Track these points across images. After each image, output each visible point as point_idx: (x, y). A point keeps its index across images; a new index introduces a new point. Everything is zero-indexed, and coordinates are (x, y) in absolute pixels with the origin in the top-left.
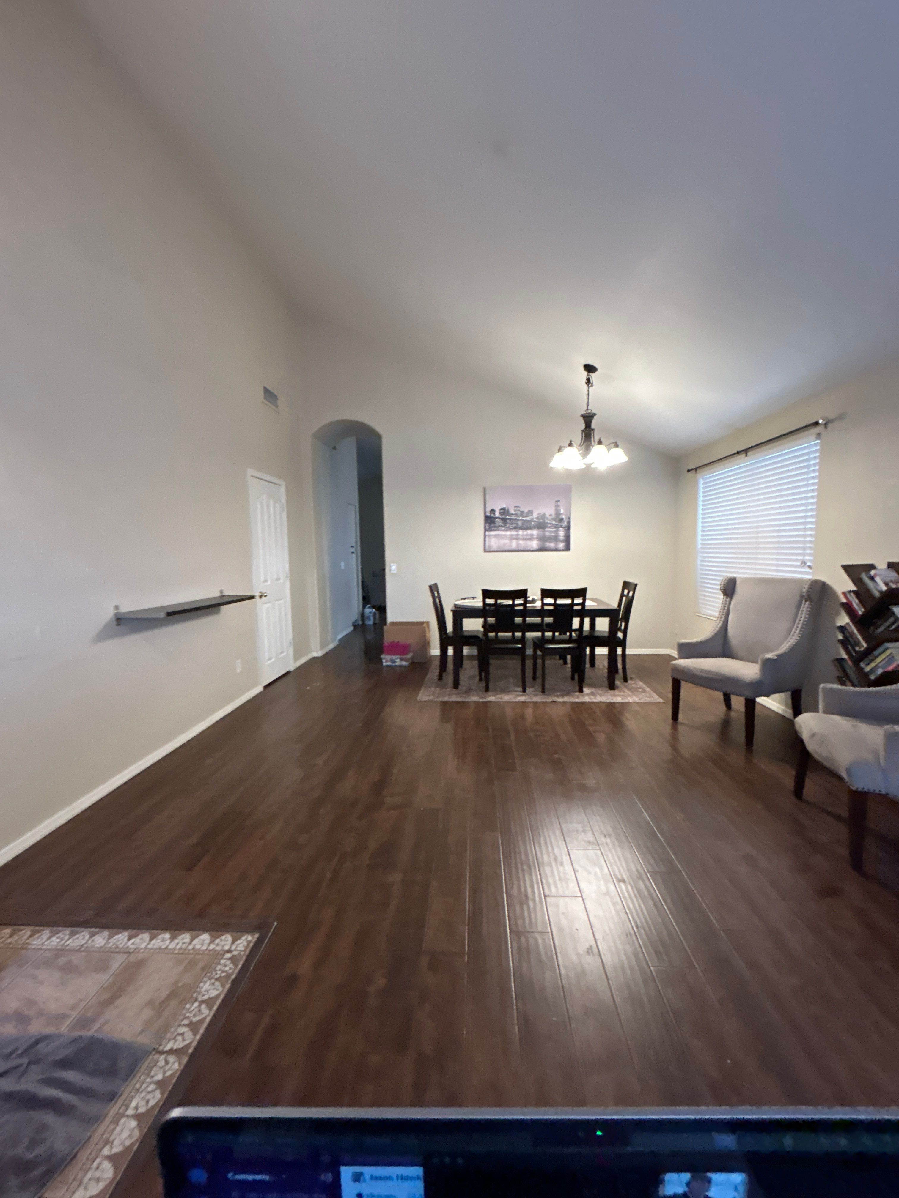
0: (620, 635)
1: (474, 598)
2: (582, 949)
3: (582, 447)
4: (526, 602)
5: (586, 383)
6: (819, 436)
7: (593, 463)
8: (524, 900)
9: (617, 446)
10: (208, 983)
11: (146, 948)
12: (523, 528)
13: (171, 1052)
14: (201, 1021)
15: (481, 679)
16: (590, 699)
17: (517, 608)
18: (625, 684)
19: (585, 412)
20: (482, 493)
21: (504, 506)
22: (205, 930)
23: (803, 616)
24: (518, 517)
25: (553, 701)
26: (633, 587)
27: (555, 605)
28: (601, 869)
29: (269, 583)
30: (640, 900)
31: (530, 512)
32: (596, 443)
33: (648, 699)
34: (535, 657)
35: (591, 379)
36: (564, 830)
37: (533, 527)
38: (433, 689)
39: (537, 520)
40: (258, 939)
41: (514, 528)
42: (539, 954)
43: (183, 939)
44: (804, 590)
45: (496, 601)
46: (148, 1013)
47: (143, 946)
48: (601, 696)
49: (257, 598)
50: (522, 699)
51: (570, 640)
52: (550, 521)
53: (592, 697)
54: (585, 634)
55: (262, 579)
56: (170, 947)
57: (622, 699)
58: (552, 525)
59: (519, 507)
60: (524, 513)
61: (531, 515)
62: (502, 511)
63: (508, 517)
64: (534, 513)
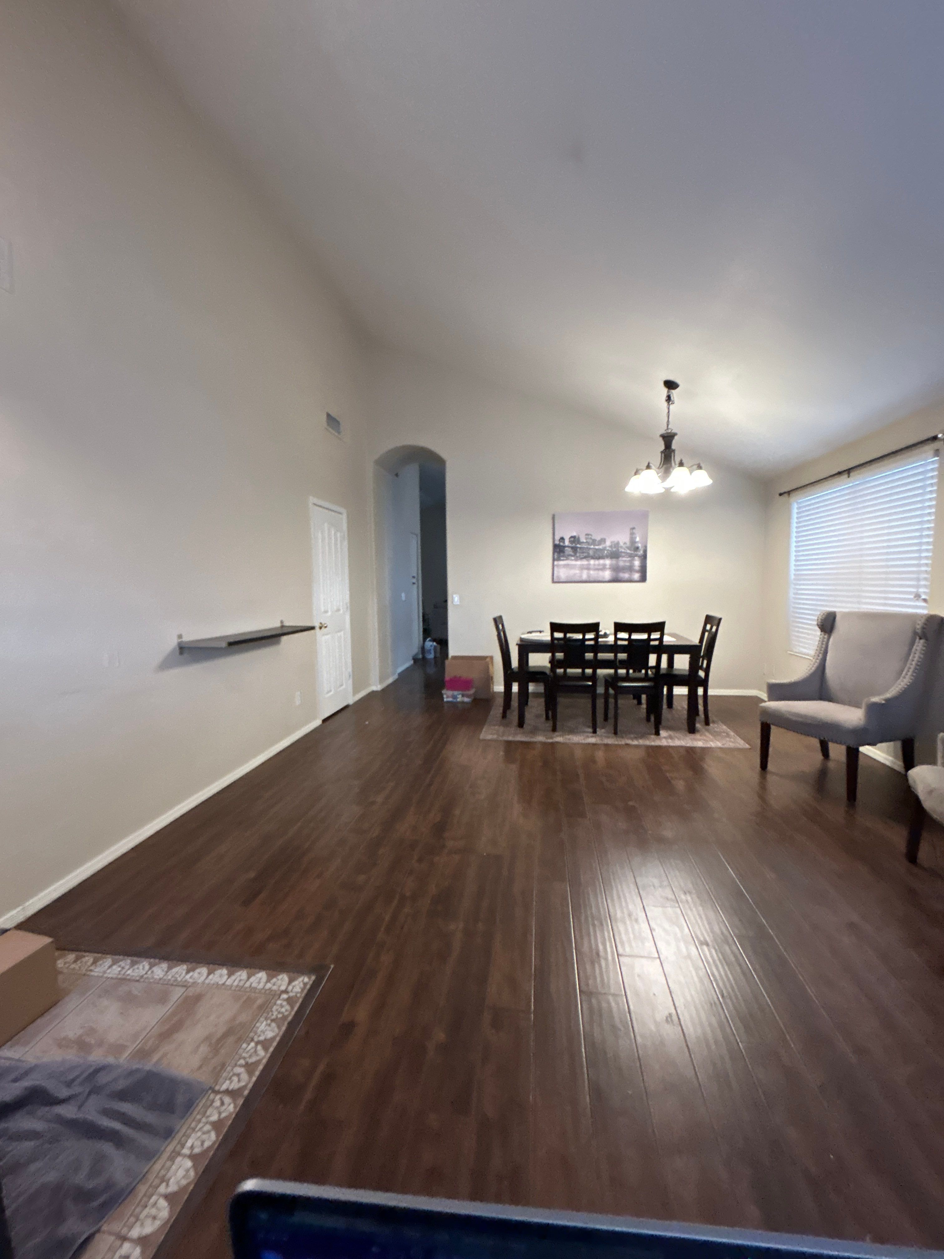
0: (702, 674)
1: (540, 632)
2: (661, 1015)
3: (661, 469)
4: (597, 636)
5: (666, 401)
6: (937, 453)
7: (673, 487)
8: (596, 957)
9: (700, 467)
10: (265, 1023)
11: (203, 983)
12: (594, 557)
13: (228, 1092)
14: (258, 1062)
15: (547, 718)
16: (667, 742)
17: (587, 643)
18: (707, 727)
19: (665, 432)
20: (551, 521)
21: (574, 534)
22: (262, 968)
23: (917, 656)
24: (590, 545)
25: (627, 744)
26: (716, 622)
27: (629, 640)
28: (682, 930)
29: (329, 613)
30: (726, 968)
31: (603, 541)
32: (677, 466)
33: (732, 745)
34: (606, 695)
35: (671, 395)
36: (639, 884)
38: (496, 727)
39: (610, 549)
40: (314, 982)
41: (585, 557)
42: (611, 1017)
43: (240, 976)
44: (918, 627)
45: (565, 635)
46: (204, 1049)
47: (200, 981)
48: (679, 739)
49: (317, 629)
50: (592, 740)
51: (646, 678)
52: (625, 549)
53: (670, 741)
54: (662, 672)
55: (323, 610)
56: (227, 983)
57: (704, 743)
58: (626, 554)
59: (591, 535)
60: (596, 540)
61: (604, 544)
62: (572, 539)
63: (578, 546)
64: (606, 541)
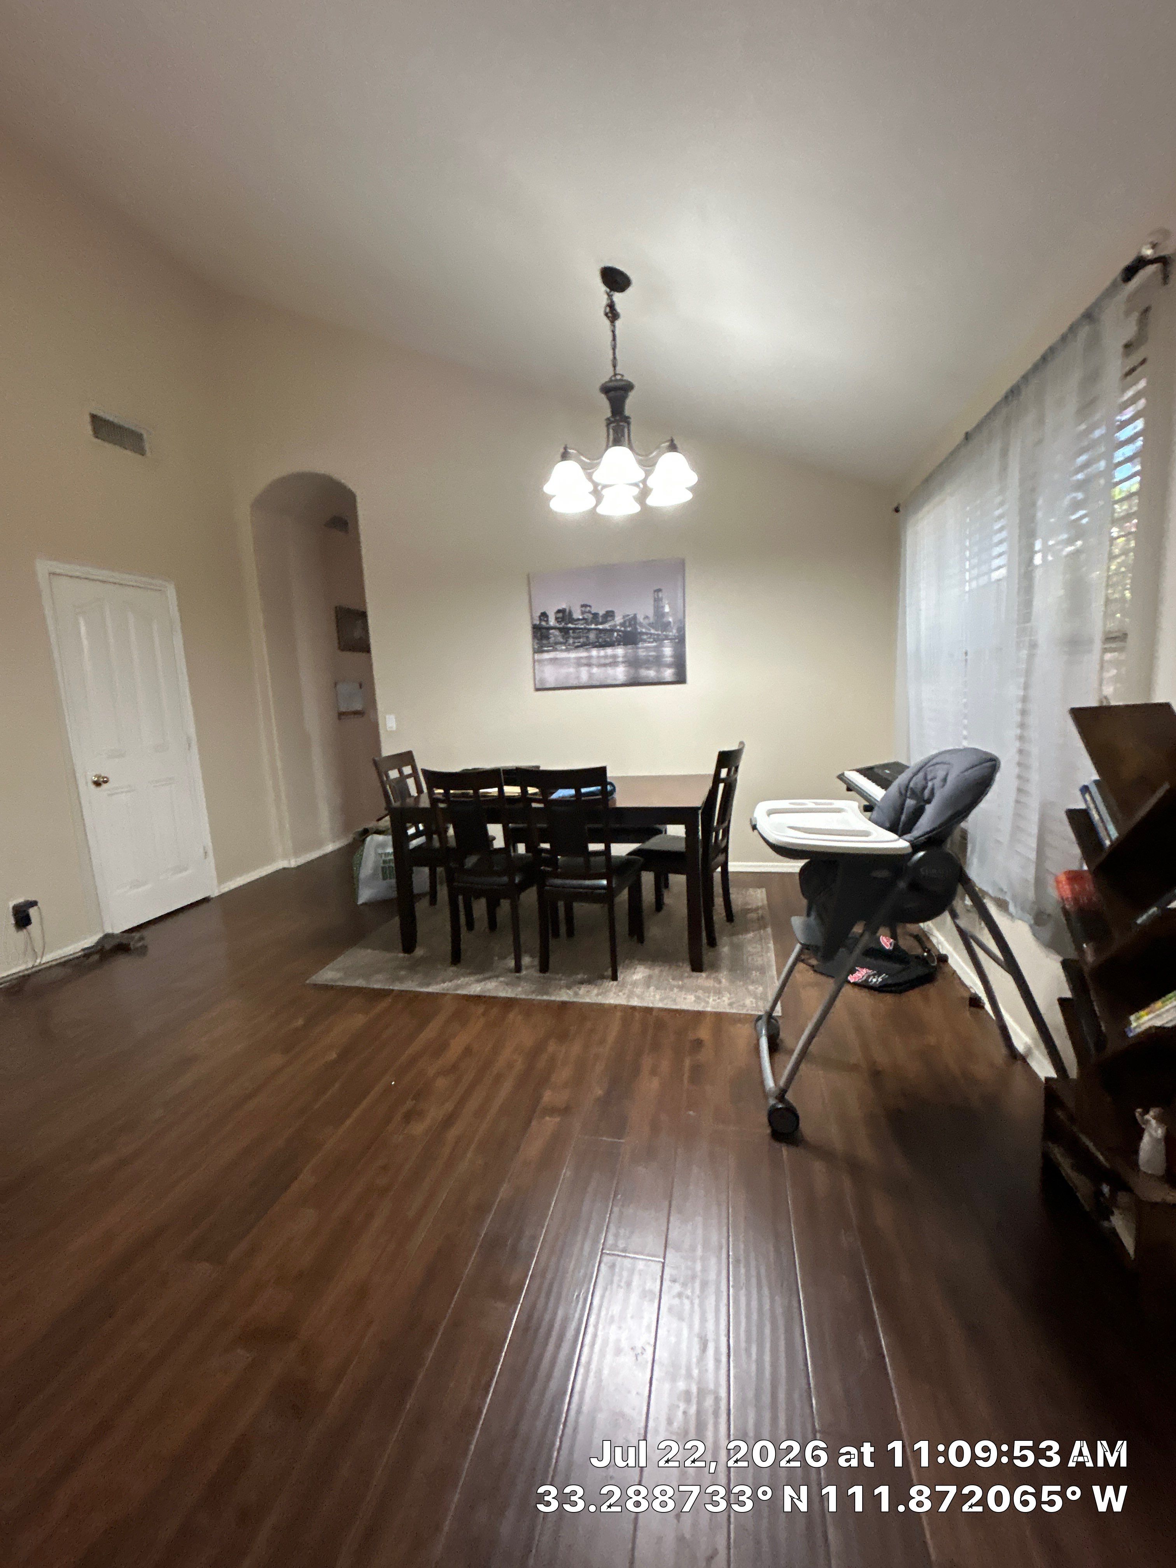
5: (606, 314)
9: (673, 447)
12: (597, 644)
16: (624, 996)
19: (610, 380)
20: (525, 585)
21: (564, 606)
24: (588, 625)
31: (610, 615)
33: (745, 1005)
35: (616, 303)
37: (615, 641)
39: (623, 629)
41: (583, 645)
52: (646, 628)
55: (104, 753)
58: (649, 636)
59: (590, 606)
60: (599, 614)
61: (610, 621)
62: (560, 615)
63: (570, 625)
64: (616, 614)
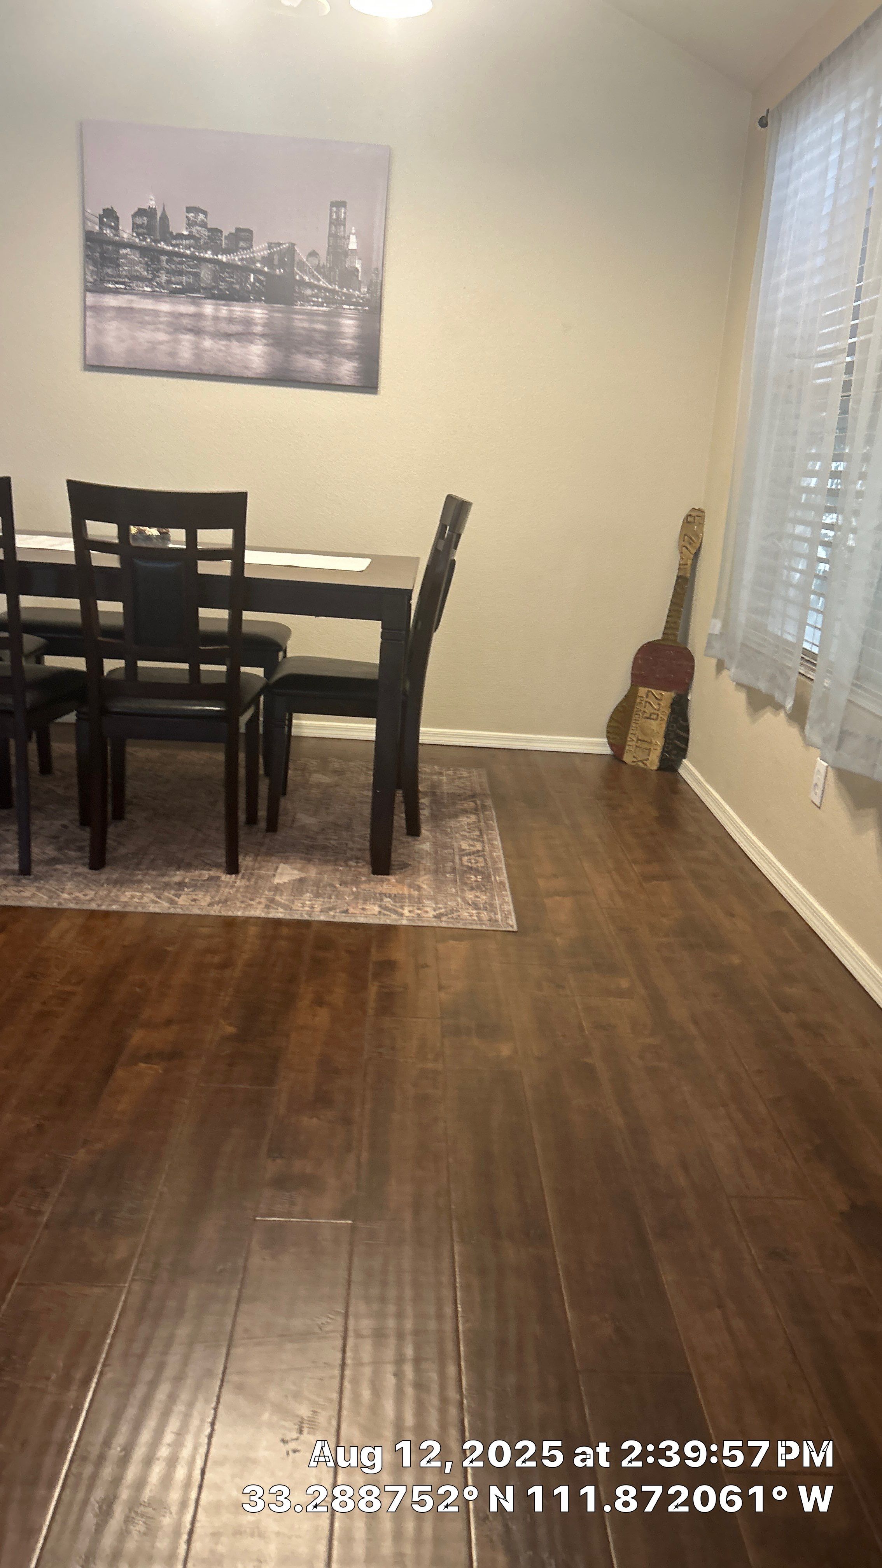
12: (216, 292)
24: (199, 248)
31: (244, 237)
37: (249, 292)
39: (266, 269)
41: (185, 291)
52: (311, 275)
58: (316, 290)
59: (205, 213)
60: (221, 232)
61: (243, 249)
62: (143, 221)
63: (162, 245)
64: (255, 240)
